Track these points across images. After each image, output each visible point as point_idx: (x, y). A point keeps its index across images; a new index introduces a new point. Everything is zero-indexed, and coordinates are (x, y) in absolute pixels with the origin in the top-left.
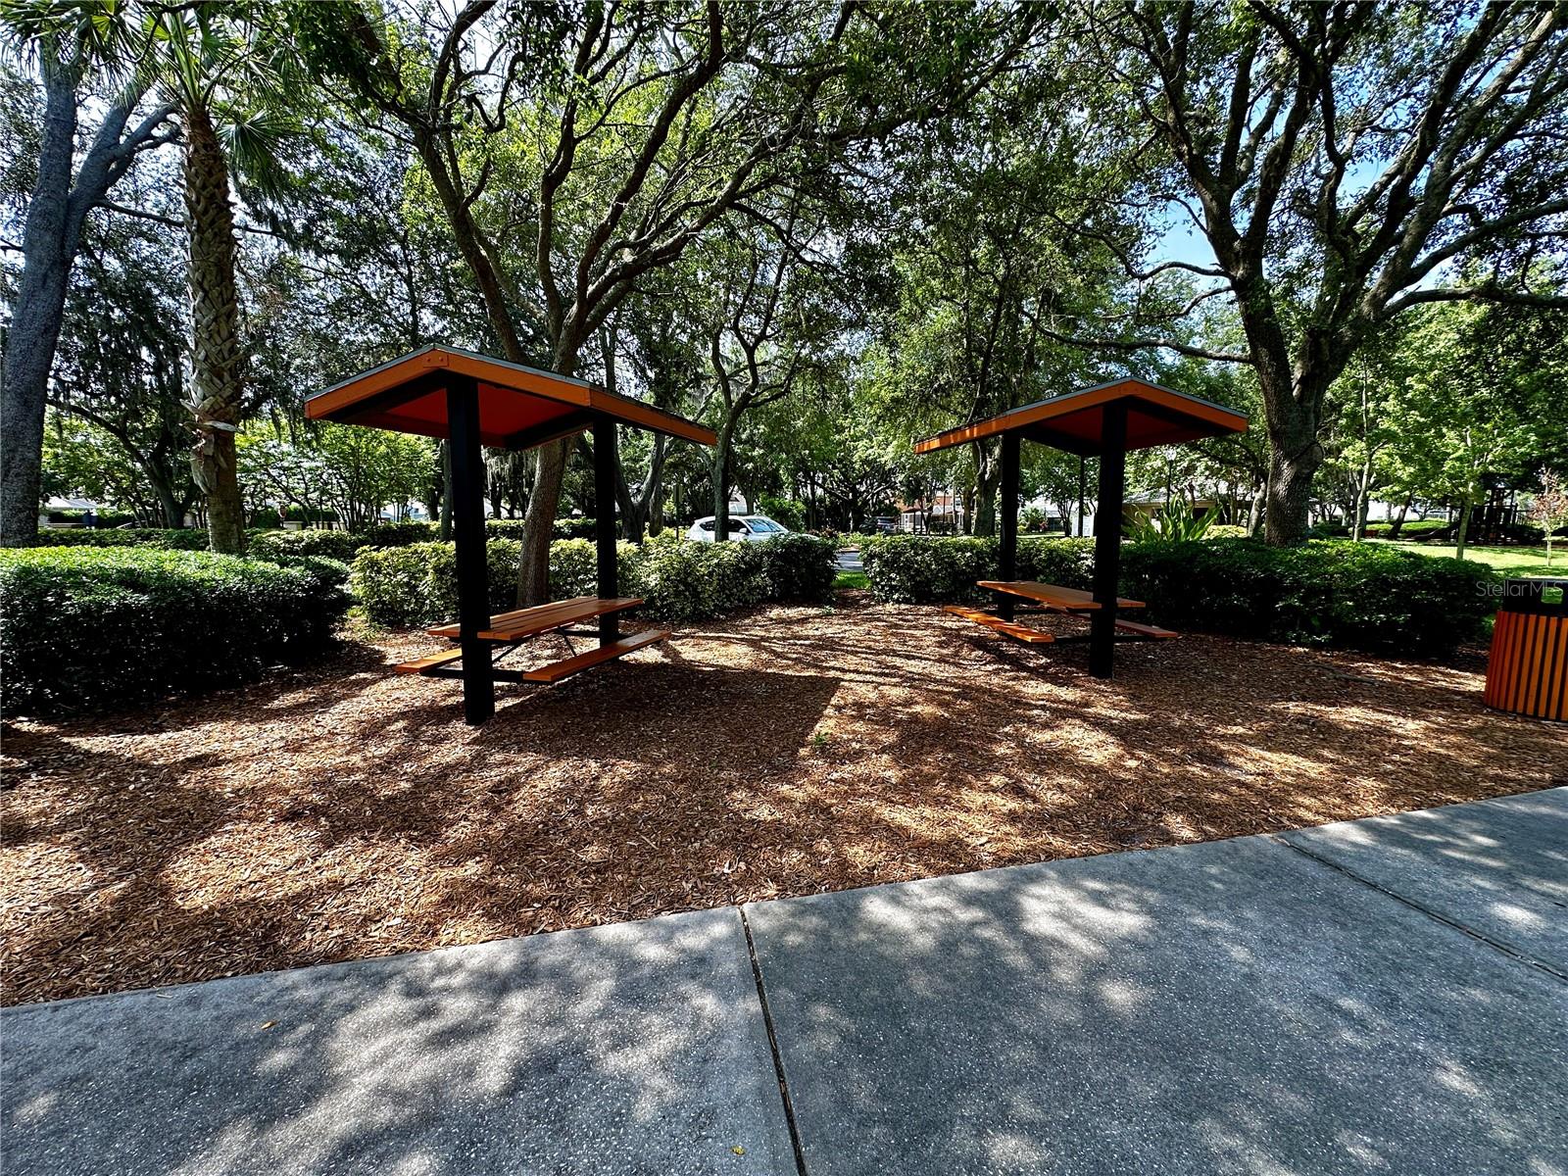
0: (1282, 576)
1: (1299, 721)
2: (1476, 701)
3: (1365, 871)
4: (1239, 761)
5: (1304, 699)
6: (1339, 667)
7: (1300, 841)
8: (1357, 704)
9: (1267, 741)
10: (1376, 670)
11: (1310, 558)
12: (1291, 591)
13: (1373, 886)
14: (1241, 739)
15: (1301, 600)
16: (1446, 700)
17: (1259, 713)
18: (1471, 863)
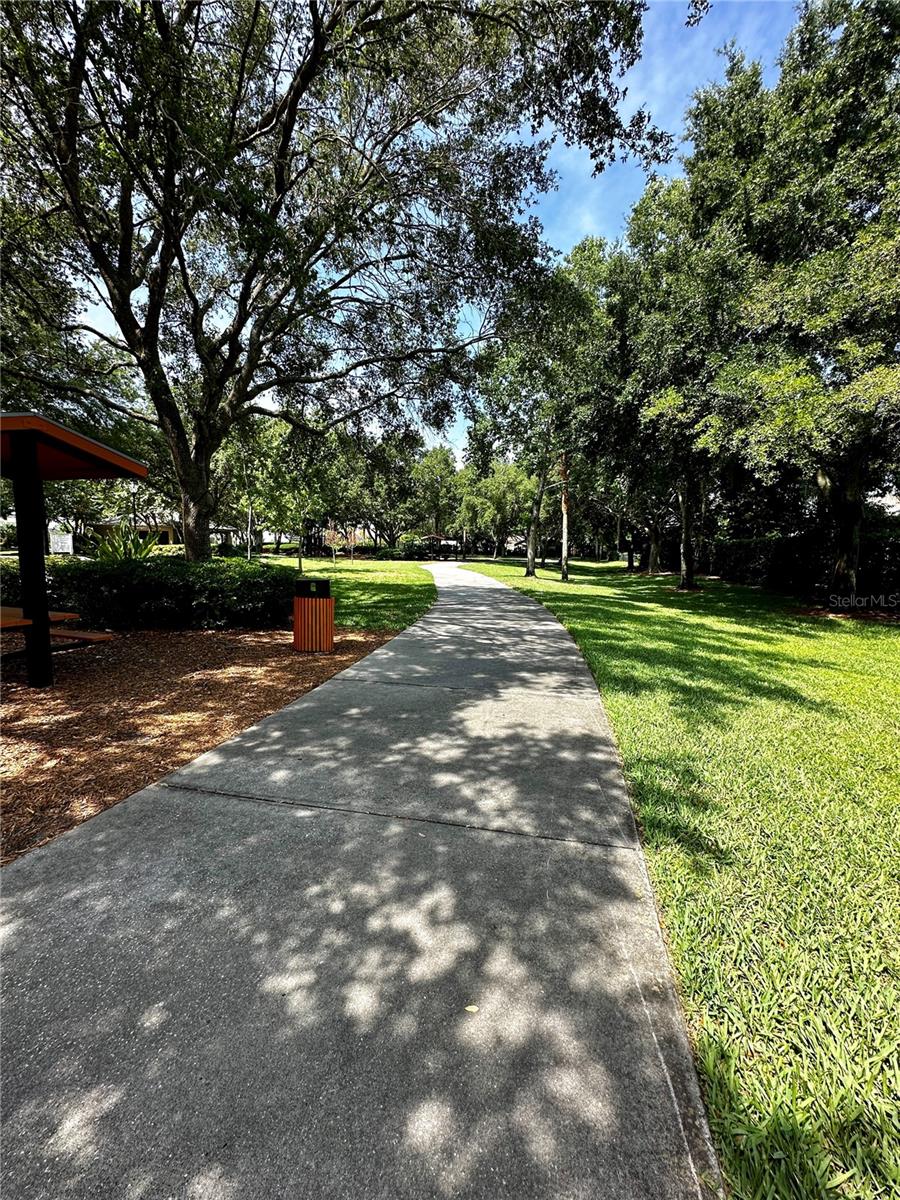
0: (194, 583)
1: (198, 685)
2: (292, 649)
3: (211, 784)
4: (147, 730)
5: (205, 668)
6: (230, 640)
7: (176, 779)
8: (234, 664)
9: (173, 708)
10: (249, 639)
11: (212, 571)
12: (200, 593)
13: (213, 793)
14: (156, 711)
15: (206, 598)
16: (278, 651)
17: (171, 687)
18: (268, 752)
